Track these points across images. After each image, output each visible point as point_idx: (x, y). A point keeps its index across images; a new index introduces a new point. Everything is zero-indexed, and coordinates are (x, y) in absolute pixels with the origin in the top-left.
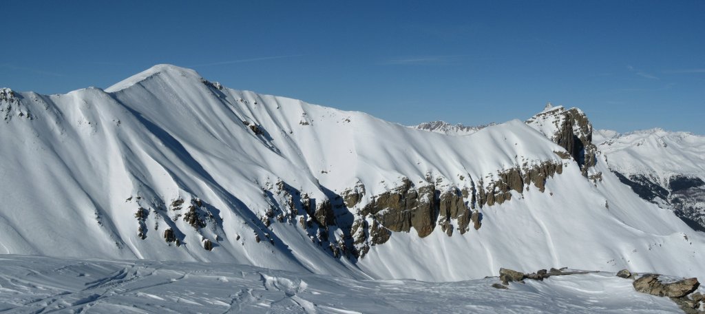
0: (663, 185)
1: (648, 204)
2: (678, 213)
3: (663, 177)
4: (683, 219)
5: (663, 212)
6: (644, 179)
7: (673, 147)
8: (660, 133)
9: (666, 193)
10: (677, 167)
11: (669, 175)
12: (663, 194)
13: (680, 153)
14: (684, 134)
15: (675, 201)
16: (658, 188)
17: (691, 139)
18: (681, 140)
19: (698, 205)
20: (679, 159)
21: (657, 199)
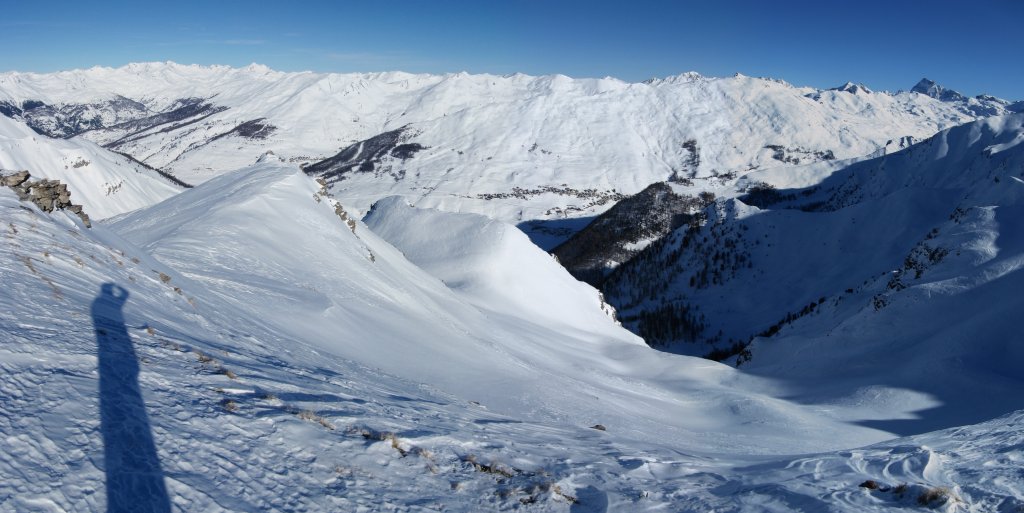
0: (18, 107)
1: (10, 119)
2: (29, 124)
3: (19, 102)
4: (32, 128)
5: (20, 124)
6: (7, 103)
7: (24, 82)
8: (16, 74)
9: (21, 111)
10: (27, 95)
11: (22, 100)
12: (19, 112)
13: (28, 86)
14: (31, 74)
15: (27, 116)
16: (16, 109)
17: (35, 76)
18: (29, 78)
19: (41, 118)
20: (29, 90)
21: (15, 116)
